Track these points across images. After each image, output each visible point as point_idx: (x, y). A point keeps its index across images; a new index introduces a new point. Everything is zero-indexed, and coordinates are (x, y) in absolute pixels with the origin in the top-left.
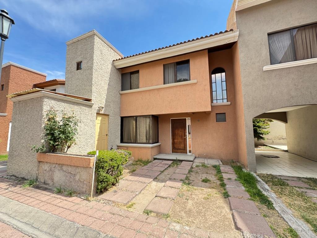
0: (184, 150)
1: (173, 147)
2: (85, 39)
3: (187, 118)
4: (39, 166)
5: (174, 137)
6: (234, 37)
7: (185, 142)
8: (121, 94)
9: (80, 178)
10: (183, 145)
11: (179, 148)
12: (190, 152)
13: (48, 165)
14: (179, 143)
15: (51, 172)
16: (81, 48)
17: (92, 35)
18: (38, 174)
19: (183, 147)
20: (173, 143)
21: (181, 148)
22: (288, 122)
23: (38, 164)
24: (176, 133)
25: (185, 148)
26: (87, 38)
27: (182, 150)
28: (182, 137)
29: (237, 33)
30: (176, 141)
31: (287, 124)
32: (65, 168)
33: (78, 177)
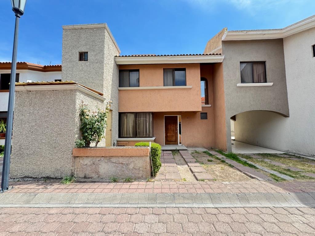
0: (175, 142)
1: (166, 140)
2: (91, 29)
3: (178, 116)
4: (74, 162)
5: (167, 131)
6: (221, 59)
7: (177, 135)
8: (119, 90)
9: (134, 166)
10: (175, 138)
11: (172, 140)
12: (180, 143)
13: (90, 159)
14: (171, 136)
15: (94, 166)
16: (86, 38)
17: (102, 28)
18: (74, 170)
19: (175, 139)
20: (166, 137)
21: (173, 141)
22: (236, 120)
23: (74, 160)
24: (169, 128)
25: (176, 140)
26: (95, 29)
27: (174, 142)
28: (174, 131)
29: (223, 57)
30: (168, 134)
31: (235, 121)
32: (114, 160)
33: (133, 166)
